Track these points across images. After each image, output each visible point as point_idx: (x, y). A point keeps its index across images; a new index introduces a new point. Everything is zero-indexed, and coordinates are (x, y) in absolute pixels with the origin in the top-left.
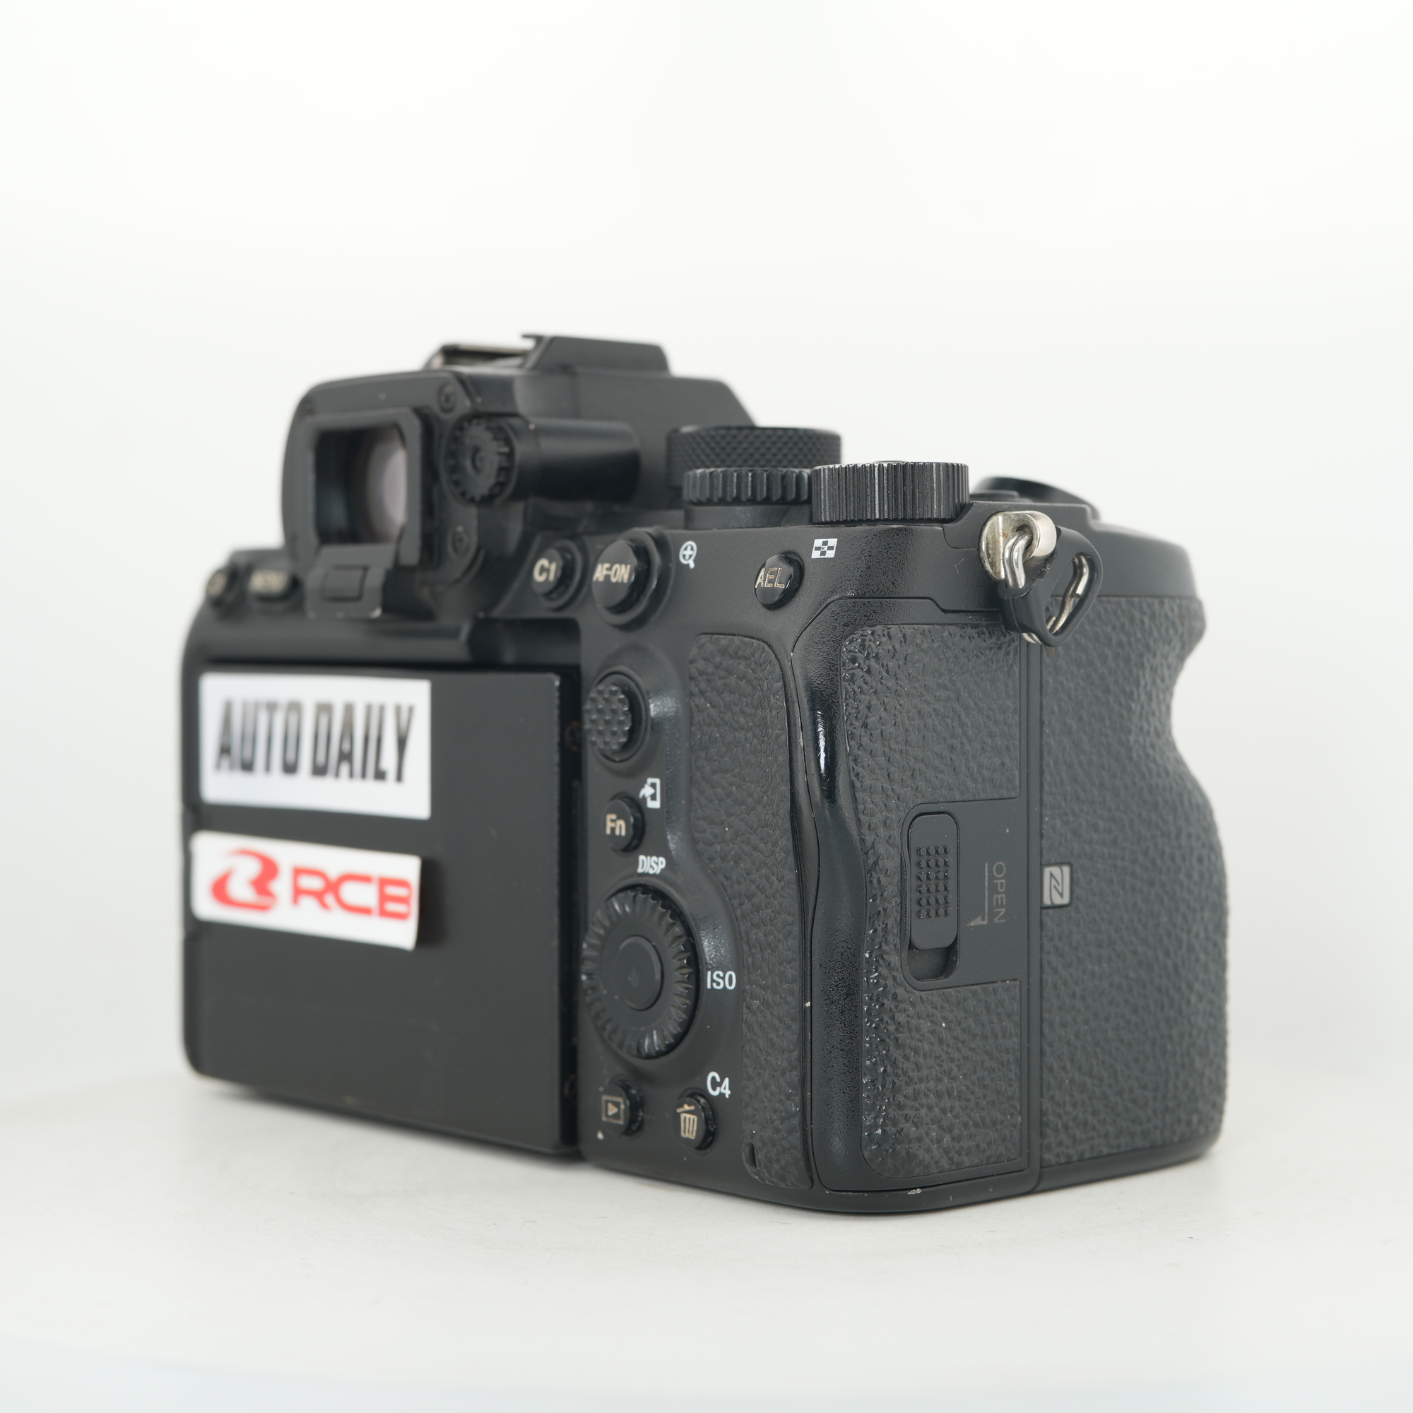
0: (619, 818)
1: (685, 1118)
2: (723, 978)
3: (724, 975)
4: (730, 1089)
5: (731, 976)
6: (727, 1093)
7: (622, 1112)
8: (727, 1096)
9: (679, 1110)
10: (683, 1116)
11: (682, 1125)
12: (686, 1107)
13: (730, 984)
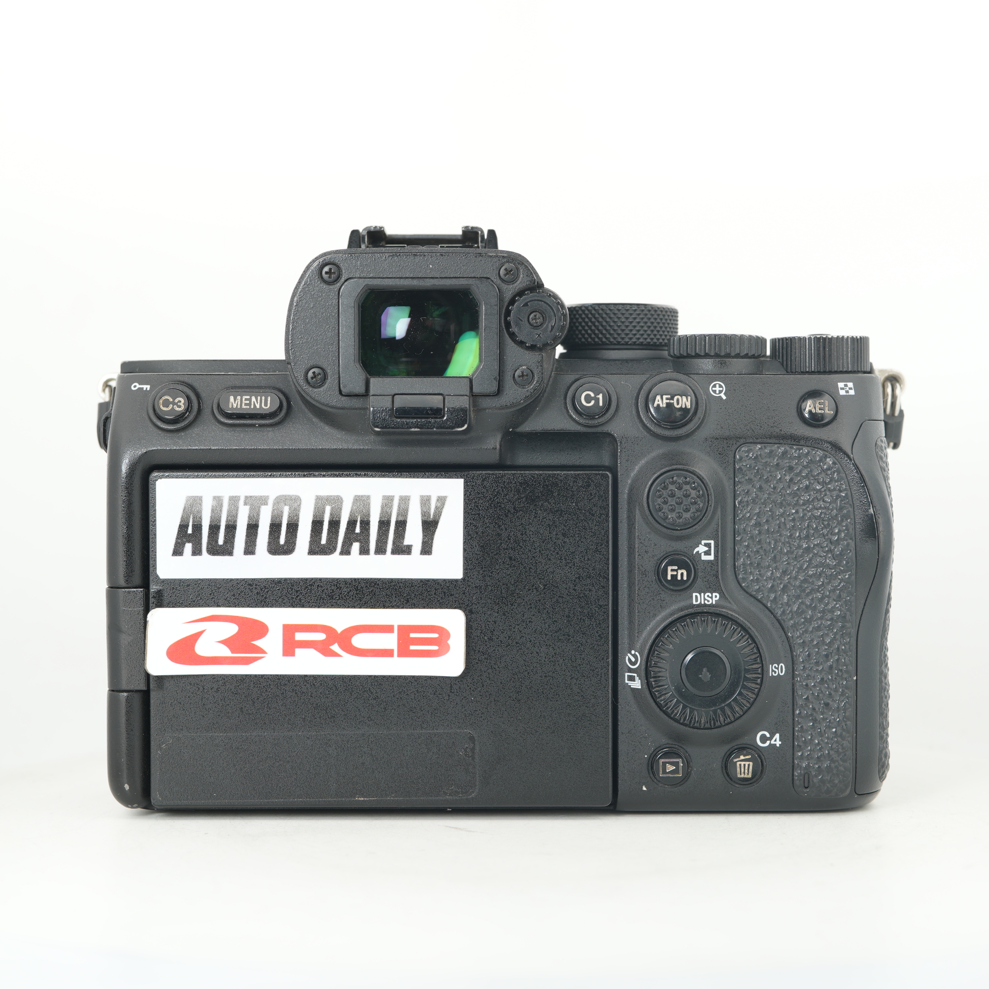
0: (679, 568)
1: (740, 765)
2: (778, 669)
3: (778, 666)
4: (780, 741)
5: (782, 666)
6: (778, 743)
7: (681, 768)
8: (778, 745)
9: (735, 760)
10: (738, 763)
11: (738, 769)
12: (742, 757)
13: (782, 672)
